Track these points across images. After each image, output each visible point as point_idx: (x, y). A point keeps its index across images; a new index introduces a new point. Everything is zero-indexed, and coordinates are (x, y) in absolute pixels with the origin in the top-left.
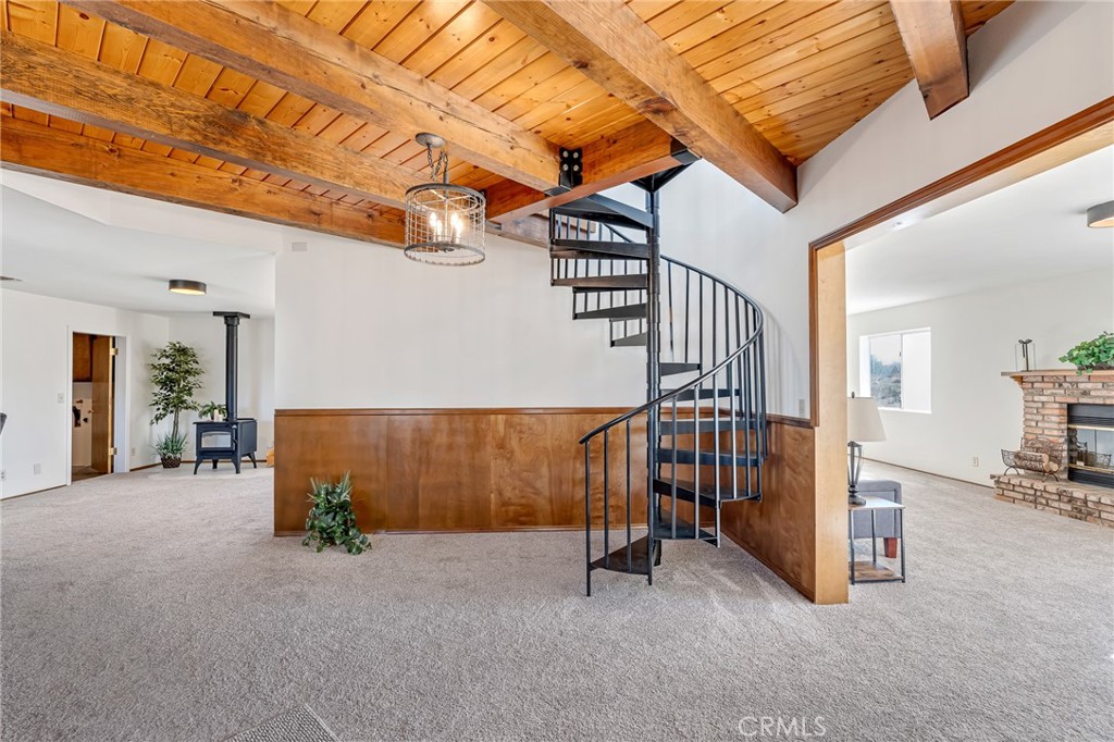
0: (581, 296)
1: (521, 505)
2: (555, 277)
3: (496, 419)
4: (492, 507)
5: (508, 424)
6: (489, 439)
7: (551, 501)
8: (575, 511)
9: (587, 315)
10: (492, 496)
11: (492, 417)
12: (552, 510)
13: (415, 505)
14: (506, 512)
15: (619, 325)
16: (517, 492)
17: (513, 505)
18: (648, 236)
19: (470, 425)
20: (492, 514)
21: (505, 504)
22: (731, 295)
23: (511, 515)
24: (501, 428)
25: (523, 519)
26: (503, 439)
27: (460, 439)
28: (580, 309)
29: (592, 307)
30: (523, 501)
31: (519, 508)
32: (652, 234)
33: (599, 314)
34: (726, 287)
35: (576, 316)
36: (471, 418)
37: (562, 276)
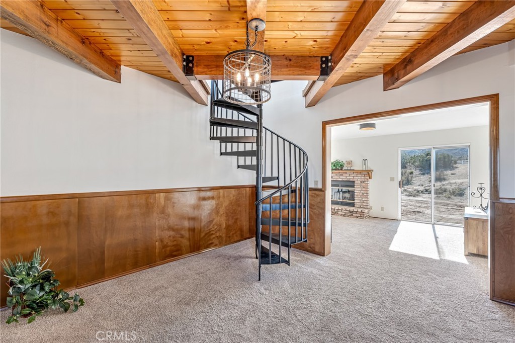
0: (223, 145)
1: (174, 246)
2: (212, 136)
3: (160, 195)
4: (157, 250)
5: (167, 199)
6: (156, 208)
7: (189, 240)
8: (201, 243)
9: (226, 154)
10: (157, 243)
11: (157, 195)
12: (190, 245)
13: (102, 261)
14: (165, 251)
15: (241, 159)
16: (171, 238)
17: (170, 246)
18: (258, 119)
19: (143, 201)
20: (157, 254)
21: (165, 247)
22: (292, 146)
23: (168, 252)
24: (162, 201)
25: (175, 253)
26: (164, 208)
27: (136, 211)
28: (223, 151)
29: (229, 150)
30: (175, 243)
31: (173, 247)
32: (259, 117)
33: (232, 154)
34: (295, 146)
35: (222, 154)
36: (144, 196)
37: (215, 136)
